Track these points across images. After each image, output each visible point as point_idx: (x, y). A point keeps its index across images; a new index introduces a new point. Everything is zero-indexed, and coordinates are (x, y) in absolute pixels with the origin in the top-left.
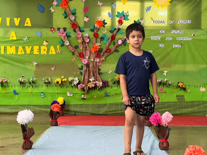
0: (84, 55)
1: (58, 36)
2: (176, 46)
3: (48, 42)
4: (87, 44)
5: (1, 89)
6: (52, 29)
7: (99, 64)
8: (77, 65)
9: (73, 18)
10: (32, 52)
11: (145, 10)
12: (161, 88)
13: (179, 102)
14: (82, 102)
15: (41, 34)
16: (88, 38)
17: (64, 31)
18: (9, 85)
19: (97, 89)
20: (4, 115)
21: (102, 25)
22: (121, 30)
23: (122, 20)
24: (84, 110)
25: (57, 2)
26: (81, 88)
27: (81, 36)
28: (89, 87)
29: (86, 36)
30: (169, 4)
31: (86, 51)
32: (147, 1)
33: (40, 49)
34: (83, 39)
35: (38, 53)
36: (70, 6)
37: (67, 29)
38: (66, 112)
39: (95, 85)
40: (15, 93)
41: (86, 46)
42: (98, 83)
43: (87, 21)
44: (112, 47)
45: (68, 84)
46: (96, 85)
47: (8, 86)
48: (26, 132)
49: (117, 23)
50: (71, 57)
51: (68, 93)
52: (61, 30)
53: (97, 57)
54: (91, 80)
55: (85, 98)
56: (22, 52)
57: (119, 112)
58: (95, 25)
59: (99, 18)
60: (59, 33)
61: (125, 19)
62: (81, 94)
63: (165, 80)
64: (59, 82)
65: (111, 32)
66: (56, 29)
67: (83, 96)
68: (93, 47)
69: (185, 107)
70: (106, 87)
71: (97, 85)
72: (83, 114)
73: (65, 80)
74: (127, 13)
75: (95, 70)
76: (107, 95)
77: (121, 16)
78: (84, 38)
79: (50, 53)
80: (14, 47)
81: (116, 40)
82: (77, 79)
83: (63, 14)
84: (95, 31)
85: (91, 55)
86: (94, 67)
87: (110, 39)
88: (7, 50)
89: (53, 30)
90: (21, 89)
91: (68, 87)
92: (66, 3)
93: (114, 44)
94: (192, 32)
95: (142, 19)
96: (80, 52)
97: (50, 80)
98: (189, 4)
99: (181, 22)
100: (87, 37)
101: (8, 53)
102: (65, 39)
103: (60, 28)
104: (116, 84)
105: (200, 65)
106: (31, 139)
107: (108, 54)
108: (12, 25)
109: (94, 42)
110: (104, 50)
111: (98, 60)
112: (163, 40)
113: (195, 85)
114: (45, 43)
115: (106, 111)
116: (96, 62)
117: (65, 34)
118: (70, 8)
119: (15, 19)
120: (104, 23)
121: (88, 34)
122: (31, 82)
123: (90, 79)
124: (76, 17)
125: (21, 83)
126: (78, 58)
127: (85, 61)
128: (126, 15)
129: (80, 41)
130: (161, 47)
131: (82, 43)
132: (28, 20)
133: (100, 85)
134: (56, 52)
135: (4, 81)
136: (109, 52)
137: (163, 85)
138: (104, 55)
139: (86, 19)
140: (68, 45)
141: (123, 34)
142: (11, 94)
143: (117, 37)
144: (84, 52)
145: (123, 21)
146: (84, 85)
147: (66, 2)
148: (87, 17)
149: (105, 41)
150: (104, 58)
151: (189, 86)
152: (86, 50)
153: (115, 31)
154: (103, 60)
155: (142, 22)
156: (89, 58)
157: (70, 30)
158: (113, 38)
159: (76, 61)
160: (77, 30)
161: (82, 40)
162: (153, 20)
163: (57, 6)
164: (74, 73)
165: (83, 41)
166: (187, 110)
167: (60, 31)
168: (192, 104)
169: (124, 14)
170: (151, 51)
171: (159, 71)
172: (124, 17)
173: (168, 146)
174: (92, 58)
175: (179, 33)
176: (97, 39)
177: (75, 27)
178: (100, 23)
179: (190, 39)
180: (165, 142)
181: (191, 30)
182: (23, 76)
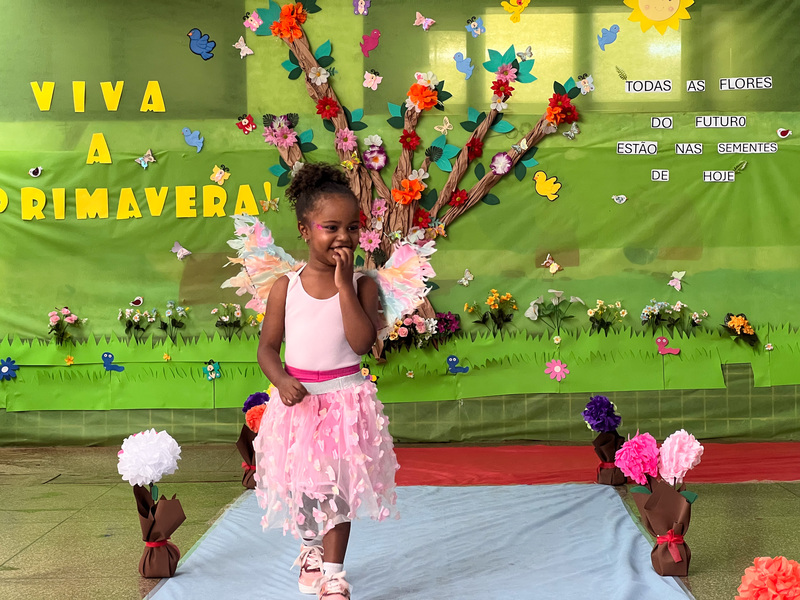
0: (367, 218)
1: (268, 147)
2: (717, 176)
3: (228, 170)
4: (376, 173)
5: (58, 349)
6: (245, 121)
9: (321, 78)
10: (169, 210)
11: (596, 42)
12: (662, 338)
13: (732, 390)
15: (202, 139)
16: (382, 150)
17: (291, 126)
18: (87, 332)
19: (416, 344)
20: (70, 449)
21: (432, 102)
22: (503, 118)
23: (507, 83)
25: (263, 20)
27: (355, 144)
28: (386, 338)
29: (373, 146)
30: (687, 16)
31: (372, 202)
32: (603, 8)
33: (198, 196)
34: (362, 157)
35: (193, 213)
36: (309, 33)
37: (299, 120)
39: (409, 332)
40: (109, 364)
41: (373, 185)
42: (421, 324)
43: (375, 88)
44: (472, 185)
46: (415, 329)
47: (83, 340)
48: (153, 513)
49: (490, 94)
52: (276, 125)
53: (416, 223)
55: (374, 379)
56: (131, 209)
57: (504, 430)
58: (405, 104)
59: (419, 77)
60: (271, 134)
61: (520, 77)
63: (677, 307)
65: (468, 126)
66: (258, 119)
67: (365, 372)
68: (400, 188)
69: (754, 409)
70: (450, 336)
71: (417, 328)
74: (525, 54)
76: (455, 368)
77: (503, 68)
78: (365, 152)
79: (239, 211)
80: (102, 193)
81: (485, 160)
83: (284, 65)
84: (407, 125)
85: (393, 217)
87: (463, 156)
88: (75, 204)
89: (248, 126)
90: (130, 350)
92: (295, 21)
93: (480, 172)
94: (779, 122)
95: (583, 77)
97: (238, 314)
98: (763, 17)
99: (733, 85)
100: (377, 149)
101: (81, 215)
102: (293, 159)
103: (274, 117)
104: (491, 324)
106: (173, 539)
107: (457, 212)
108: (96, 110)
109: (405, 168)
110: (442, 197)
111: (420, 235)
112: (665, 156)
113: (794, 324)
114: (218, 174)
115: (454, 429)
117: (291, 139)
118: (311, 39)
119: (106, 86)
120: (437, 97)
121: (379, 138)
122: (168, 322)
124: (332, 72)
125: (130, 325)
127: (370, 241)
128: (524, 61)
129: (350, 165)
130: (660, 179)
131: (359, 170)
132: (153, 89)
133: (427, 329)
135: (67, 320)
136: (460, 205)
137: (669, 326)
138: (441, 214)
139: (372, 82)
141: (512, 134)
142: (92, 370)
143: (491, 146)
144: (365, 205)
145: (511, 84)
147: (296, 18)
148: (377, 74)
149: (443, 163)
150: (442, 226)
151: (772, 327)
152: (373, 199)
153: (483, 127)
154: (438, 235)
155: (584, 86)
156: (387, 227)
157: (311, 122)
158: (475, 149)
160: (338, 121)
161: (359, 162)
162: (625, 78)
163: (260, 32)
165: (362, 164)
166: (765, 419)
167: (272, 127)
168: (784, 398)
169: (517, 57)
170: (622, 196)
171: (654, 274)
172: (515, 70)
173: (685, 560)
174: (397, 227)
175: (729, 125)
176: (416, 154)
177: (328, 111)
178: (424, 94)
179: (769, 149)
180: (673, 545)
181: (771, 113)
182: (138, 302)
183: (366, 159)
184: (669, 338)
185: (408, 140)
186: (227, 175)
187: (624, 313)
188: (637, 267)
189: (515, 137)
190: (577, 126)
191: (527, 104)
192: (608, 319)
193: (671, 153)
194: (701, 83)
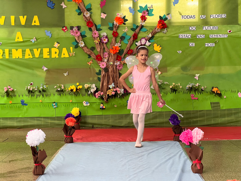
0: (102, 58)
1: (72, 36)
2: (209, 45)
3: (59, 43)
4: (105, 44)
5: (7, 99)
6: (64, 28)
7: (120, 68)
8: (94, 70)
9: (88, 15)
10: (41, 56)
11: (172, 4)
12: (192, 95)
13: (214, 110)
14: (100, 113)
15: (51, 34)
16: (107, 37)
17: (78, 30)
18: (16, 94)
19: (117, 97)
20: (11, 129)
21: (122, 22)
22: (144, 27)
23: (145, 16)
24: (103, 122)
26: (99, 96)
27: (98, 35)
28: (108, 95)
29: (104, 36)
33: (50, 52)
35: (48, 57)
36: (84, 1)
37: (81, 28)
38: (83, 125)
39: (115, 93)
40: (23, 103)
41: (104, 47)
42: (119, 91)
43: (104, 18)
44: (133, 48)
45: (84, 92)
46: (117, 92)
47: (15, 96)
49: (139, 20)
50: (87, 60)
51: (84, 102)
52: (74, 29)
53: (117, 59)
54: (111, 86)
55: (104, 107)
56: (29, 55)
58: (113, 23)
59: (118, 14)
60: (72, 32)
61: (149, 14)
62: (99, 103)
63: (197, 85)
64: (73, 89)
65: (133, 29)
66: (69, 28)
67: (102, 105)
68: (112, 49)
69: (220, 116)
70: (128, 94)
72: (103, 127)
73: (81, 87)
74: (151, 7)
75: (115, 75)
77: (144, 11)
78: (101, 38)
79: (63, 56)
80: (20, 50)
81: (138, 40)
82: (94, 86)
83: (76, 11)
84: (114, 29)
85: (110, 58)
86: (114, 71)
87: (132, 39)
88: (12, 54)
89: (65, 30)
90: (29, 99)
91: (84, 95)
94: (228, 28)
95: (168, 14)
96: (97, 55)
97: (63, 88)
99: (214, 17)
100: (105, 37)
102: (79, 40)
103: (73, 27)
105: (238, 67)
108: (18, 24)
109: (114, 43)
110: (125, 52)
111: (118, 63)
112: (194, 38)
113: (233, 90)
114: (56, 45)
115: (129, 123)
116: (116, 66)
117: (79, 34)
118: (85, 3)
119: (21, 17)
120: (124, 20)
121: (106, 33)
122: (41, 90)
123: (109, 86)
124: (91, 13)
125: (29, 91)
126: (95, 61)
127: (103, 65)
128: (150, 9)
129: (96, 42)
132: (36, 18)
133: (121, 92)
134: (69, 55)
135: (10, 90)
136: (131, 54)
137: (194, 91)
138: (125, 57)
139: (104, 16)
140: (83, 46)
141: (147, 32)
142: (18, 105)
143: (140, 36)
144: (101, 54)
145: (146, 17)
146: (103, 93)
148: (105, 13)
149: (126, 41)
151: (226, 91)
152: (104, 52)
153: (138, 30)
154: (124, 63)
155: (169, 17)
156: (108, 61)
157: (85, 29)
158: (135, 37)
159: (93, 65)
160: (93, 28)
162: (181, 15)
163: (69, 0)
164: (91, 79)
165: (101, 42)
166: (223, 119)
167: (73, 30)
168: (229, 112)
169: (148, 8)
170: (180, 51)
171: (190, 75)
172: (147, 12)
173: (202, 169)
174: (111, 61)
175: (213, 29)
176: (117, 38)
177: (90, 25)
178: (120, 20)
179: (225, 36)
180: (198, 164)
181: (226, 25)
182: (31, 84)
183: (102, 40)
184: (195, 95)
185: (115, 34)
186: (59, 45)
187: (181, 87)
188: (185, 73)
189: (148, 33)
190: (166, 30)
191: (151, 23)
192: (176, 89)
193: (195, 38)
194: (204, 16)
